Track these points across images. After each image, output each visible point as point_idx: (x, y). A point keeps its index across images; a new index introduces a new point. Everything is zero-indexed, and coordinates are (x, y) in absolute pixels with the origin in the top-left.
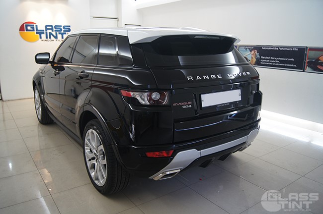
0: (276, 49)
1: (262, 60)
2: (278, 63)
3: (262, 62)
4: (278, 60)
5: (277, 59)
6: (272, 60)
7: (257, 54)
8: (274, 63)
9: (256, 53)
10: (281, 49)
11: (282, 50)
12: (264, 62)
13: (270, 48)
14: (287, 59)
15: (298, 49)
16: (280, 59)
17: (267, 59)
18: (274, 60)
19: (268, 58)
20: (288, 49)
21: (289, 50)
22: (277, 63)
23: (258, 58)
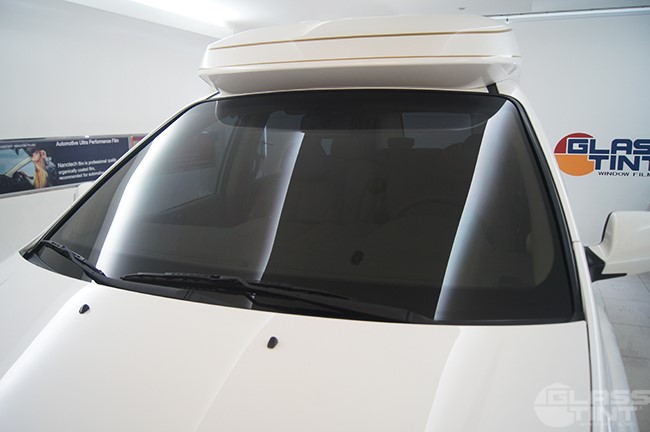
0: (83, 143)
1: (60, 173)
2: (93, 171)
3: (61, 175)
4: (92, 166)
5: (90, 163)
6: (82, 167)
7: (47, 159)
8: (86, 172)
9: (45, 156)
10: (93, 142)
11: (95, 145)
12: (66, 175)
13: (72, 143)
14: (105, 161)
15: (120, 139)
16: (95, 162)
17: (71, 168)
18: (85, 166)
19: (71, 165)
20: (104, 142)
21: (106, 144)
22: (91, 172)
23: (50, 169)
